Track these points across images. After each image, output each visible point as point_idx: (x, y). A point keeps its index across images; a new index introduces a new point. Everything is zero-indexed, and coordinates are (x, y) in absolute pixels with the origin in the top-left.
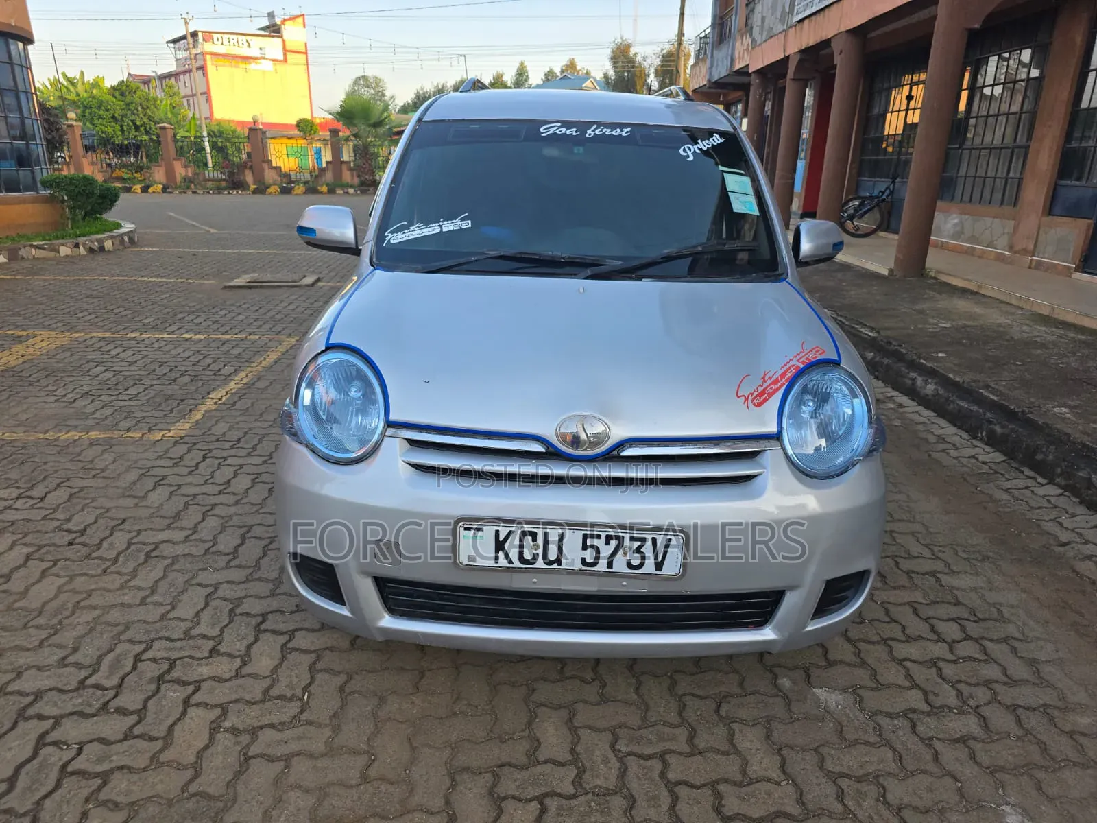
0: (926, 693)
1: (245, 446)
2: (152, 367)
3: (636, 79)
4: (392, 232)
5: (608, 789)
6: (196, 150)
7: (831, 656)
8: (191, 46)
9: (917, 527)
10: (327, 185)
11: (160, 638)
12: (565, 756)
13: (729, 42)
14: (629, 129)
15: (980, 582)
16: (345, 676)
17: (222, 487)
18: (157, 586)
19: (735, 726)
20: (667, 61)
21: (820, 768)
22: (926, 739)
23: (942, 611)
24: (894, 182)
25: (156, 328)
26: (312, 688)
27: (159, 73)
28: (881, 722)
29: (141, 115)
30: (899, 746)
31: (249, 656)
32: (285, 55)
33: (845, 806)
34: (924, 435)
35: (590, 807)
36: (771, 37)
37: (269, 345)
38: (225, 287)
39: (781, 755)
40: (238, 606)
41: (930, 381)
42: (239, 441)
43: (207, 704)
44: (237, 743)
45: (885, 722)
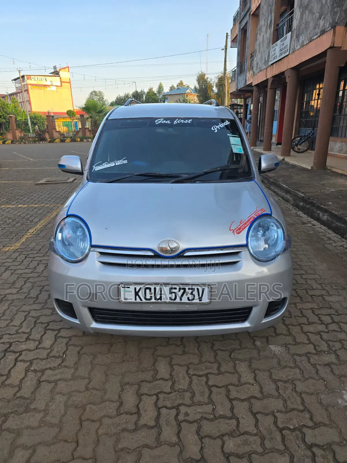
0: (315, 346)
1: (42, 252)
2: (5, 220)
3: (208, 88)
4: (96, 166)
5: (184, 390)
6: (25, 125)
7: (277, 332)
8: (22, 82)
9: (317, 276)
10: (80, 138)
11: (6, 334)
12: (167, 376)
13: (244, 73)
14: (191, 120)
15: (341, 298)
16: (81, 347)
17: (32, 270)
18: (5, 313)
19: (236, 362)
20: (221, 80)
21: (270, 378)
22: (313, 365)
23: (324, 311)
24: (313, 129)
25: (7, 203)
26: (67, 352)
27: (9, 93)
28: (296, 358)
29: (2, 111)
30: (302, 368)
31: (42, 340)
32: (61, 84)
33: (279, 393)
34: (322, 237)
35: (176, 397)
36: (261, 71)
37: (54, 208)
38: (36, 184)
39: (254, 373)
40: (38, 319)
41: (325, 214)
42: (40, 250)
43: (24, 360)
44: (36, 376)
45: (297, 358)
